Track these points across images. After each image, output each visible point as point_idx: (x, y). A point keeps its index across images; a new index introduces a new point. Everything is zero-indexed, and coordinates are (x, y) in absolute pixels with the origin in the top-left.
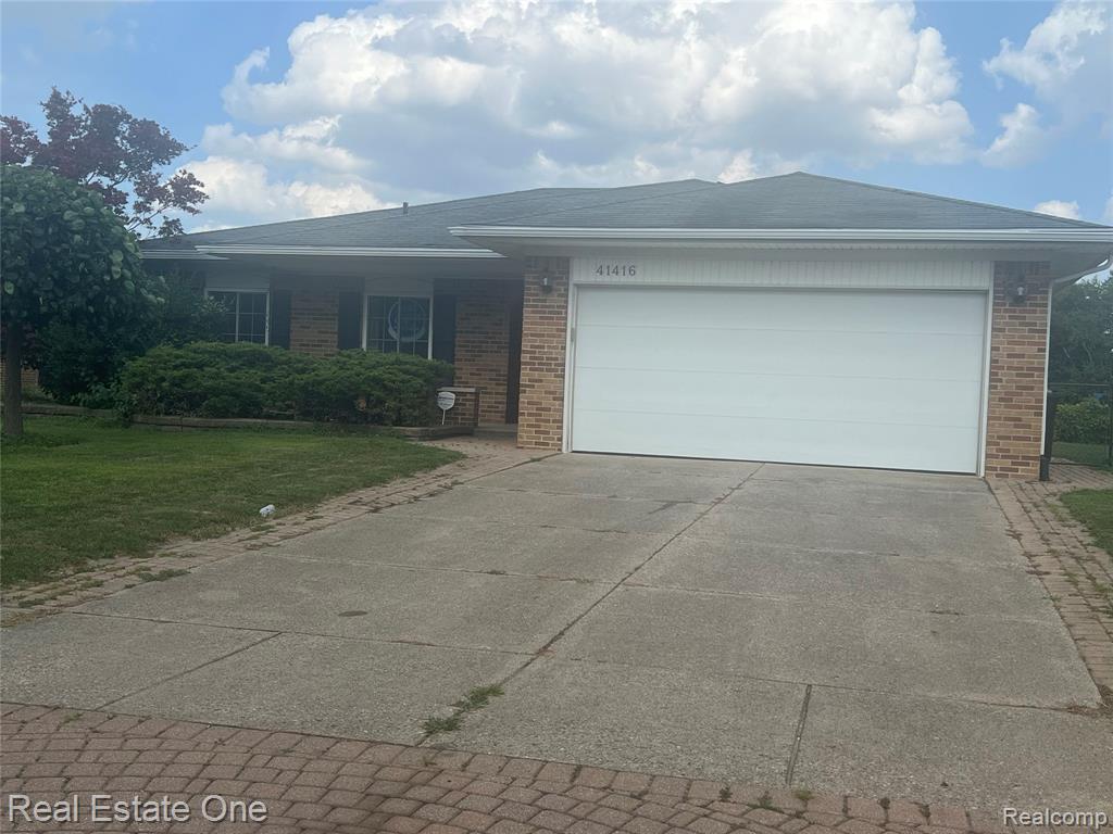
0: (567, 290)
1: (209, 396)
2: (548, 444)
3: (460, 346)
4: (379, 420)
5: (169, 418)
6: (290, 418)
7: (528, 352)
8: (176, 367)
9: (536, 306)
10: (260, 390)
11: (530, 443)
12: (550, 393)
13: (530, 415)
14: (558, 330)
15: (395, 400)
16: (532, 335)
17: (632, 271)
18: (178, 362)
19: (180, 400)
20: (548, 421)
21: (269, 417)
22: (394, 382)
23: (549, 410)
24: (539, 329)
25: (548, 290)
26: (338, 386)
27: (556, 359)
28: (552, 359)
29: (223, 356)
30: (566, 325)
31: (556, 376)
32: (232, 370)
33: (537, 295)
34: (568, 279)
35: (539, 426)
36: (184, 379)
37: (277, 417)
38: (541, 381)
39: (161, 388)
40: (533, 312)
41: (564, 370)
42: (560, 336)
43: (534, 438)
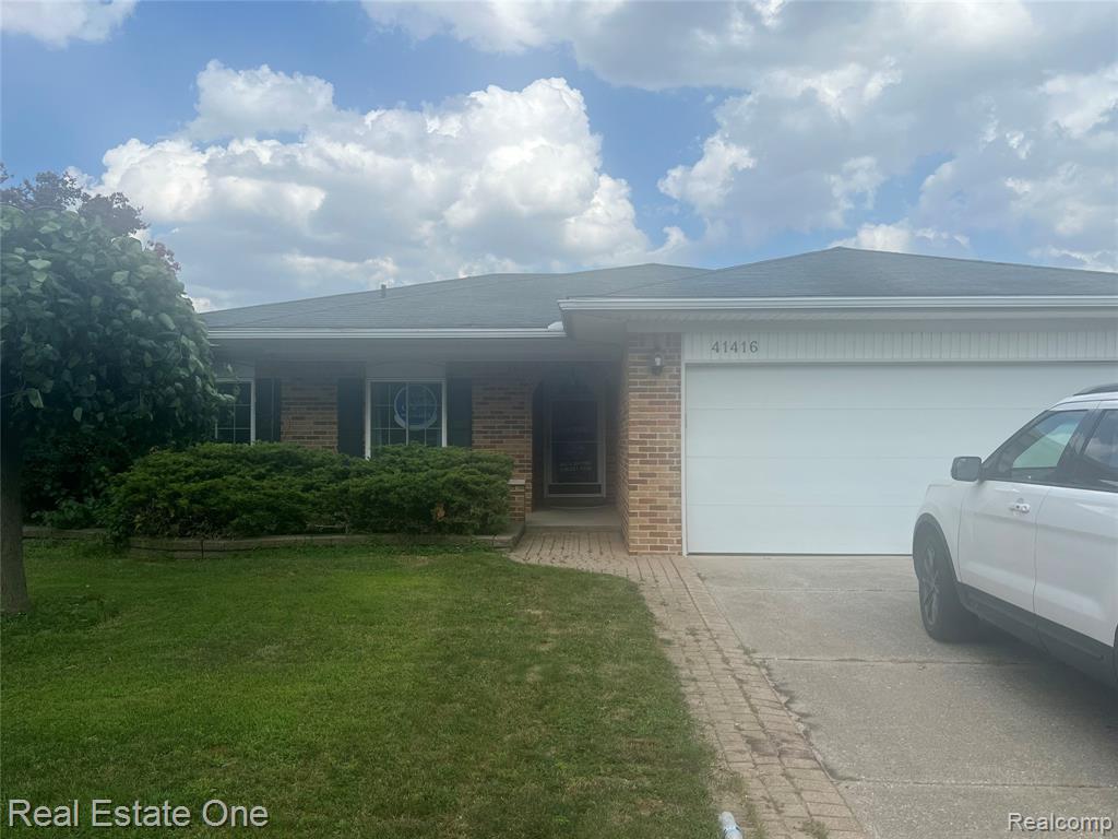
0: (679, 371)
1: (240, 512)
2: (666, 548)
3: (478, 432)
4: (458, 529)
5: (185, 542)
6: (342, 531)
7: (637, 443)
8: (188, 479)
9: (645, 390)
10: (302, 501)
11: (644, 548)
12: (666, 488)
13: (642, 514)
14: (671, 416)
15: (478, 505)
16: (641, 423)
17: (754, 347)
18: (191, 470)
19: (200, 520)
20: (665, 521)
21: (312, 532)
22: (477, 484)
23: (665, 508)
24: (648, 416)
25: (657, 371)
26: (413, 493)
27: (671, 449)
28: (665, 449)
29: (244, 461)
30: (679, 410)
31: (671, 469)
32: (260, 477)
33: (645, 377)
34: (679, 357)
35: (655, 528)
36: (205, 493)
37: (326, 532)
38: (654, 475)
39: (175, 507)
40: (640, 397)
41: (679, 462)
42: (674, 422)
43: (649, 541)
